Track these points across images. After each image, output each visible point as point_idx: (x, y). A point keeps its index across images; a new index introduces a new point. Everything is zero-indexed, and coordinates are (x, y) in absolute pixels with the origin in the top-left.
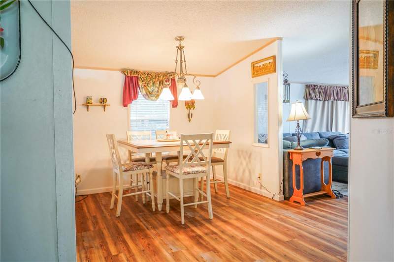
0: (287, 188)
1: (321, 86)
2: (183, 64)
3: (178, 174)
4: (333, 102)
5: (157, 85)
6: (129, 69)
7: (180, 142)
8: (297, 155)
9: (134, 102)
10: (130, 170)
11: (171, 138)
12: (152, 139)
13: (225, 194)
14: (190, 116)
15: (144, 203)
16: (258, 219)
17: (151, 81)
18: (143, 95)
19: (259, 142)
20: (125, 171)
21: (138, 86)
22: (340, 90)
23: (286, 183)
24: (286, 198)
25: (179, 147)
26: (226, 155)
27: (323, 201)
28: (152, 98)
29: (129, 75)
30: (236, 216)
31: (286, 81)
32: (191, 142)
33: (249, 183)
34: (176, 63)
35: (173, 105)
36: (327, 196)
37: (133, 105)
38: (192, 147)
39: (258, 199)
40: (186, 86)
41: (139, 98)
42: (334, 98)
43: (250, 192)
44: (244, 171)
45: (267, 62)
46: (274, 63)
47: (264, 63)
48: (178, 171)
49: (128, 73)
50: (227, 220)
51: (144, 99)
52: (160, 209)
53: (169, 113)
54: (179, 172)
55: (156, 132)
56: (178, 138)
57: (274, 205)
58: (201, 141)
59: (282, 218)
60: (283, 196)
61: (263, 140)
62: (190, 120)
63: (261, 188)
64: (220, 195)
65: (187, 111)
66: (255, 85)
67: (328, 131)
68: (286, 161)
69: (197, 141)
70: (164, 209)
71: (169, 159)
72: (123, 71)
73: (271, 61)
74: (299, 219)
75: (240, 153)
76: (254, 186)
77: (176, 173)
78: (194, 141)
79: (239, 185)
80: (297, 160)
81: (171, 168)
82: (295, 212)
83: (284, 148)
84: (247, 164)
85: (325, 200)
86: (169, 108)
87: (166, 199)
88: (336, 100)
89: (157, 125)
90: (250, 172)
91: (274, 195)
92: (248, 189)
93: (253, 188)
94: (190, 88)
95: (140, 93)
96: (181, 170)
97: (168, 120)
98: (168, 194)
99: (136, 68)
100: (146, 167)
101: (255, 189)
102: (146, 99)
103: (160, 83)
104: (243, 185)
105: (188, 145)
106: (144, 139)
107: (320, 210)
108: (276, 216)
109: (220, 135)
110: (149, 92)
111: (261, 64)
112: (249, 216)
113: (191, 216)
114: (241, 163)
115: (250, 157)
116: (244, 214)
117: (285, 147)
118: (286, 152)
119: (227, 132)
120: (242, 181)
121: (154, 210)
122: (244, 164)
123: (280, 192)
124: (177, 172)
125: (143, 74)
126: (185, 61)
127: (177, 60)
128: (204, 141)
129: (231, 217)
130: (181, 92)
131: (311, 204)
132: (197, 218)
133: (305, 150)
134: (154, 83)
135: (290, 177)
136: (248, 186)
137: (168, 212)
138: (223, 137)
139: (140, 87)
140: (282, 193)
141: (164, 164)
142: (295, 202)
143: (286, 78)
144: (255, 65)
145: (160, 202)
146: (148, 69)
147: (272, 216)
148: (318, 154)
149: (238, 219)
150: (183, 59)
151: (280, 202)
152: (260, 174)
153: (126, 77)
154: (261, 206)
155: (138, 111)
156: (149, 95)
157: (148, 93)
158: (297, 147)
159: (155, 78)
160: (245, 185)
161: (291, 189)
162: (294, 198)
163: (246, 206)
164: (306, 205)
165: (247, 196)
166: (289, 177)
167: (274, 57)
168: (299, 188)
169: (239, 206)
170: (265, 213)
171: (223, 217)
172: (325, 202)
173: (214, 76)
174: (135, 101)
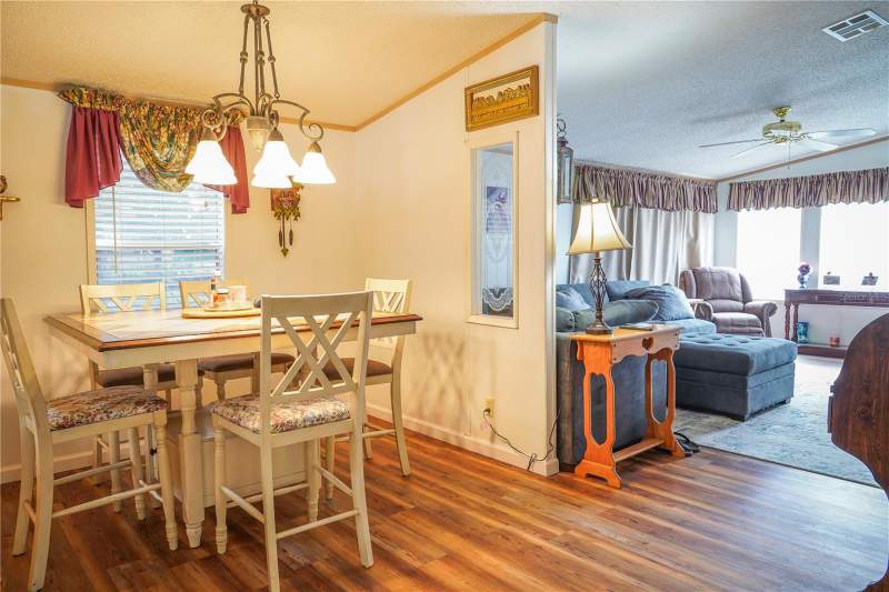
0: (568, 438)
1: (608, 171)
2: (267, 66)
3: (255, 431)
4: (631, 211)
5: (184, 145)
6: (87, 88)
7: (258, 322)
8: (598, 348)
9: (105, 193)
10: (79, 423)
11: (228, 306)
12: (168, 310)
13: (398, 465)
14: (284, 241)
15: (141, 517)
16: (510, 552)
17: (163, 130)
18: (137, 173)
19: (484, 312)
20: (61, 427)
21: (120, 141)
22: (647, 182)
23: (566, 426)
24: (563, 467)
25: (259, 339)
26: (399, 352)
27: (659, 469)
28: (166, 181)
29: (87, 105)
30: (442, 548)
31: (562, 143)
32: (297, 321)
33: (457, 425)
34: (244, 61)
35: (234, 207)
36: (663, 452)
37: (102, 202)
38: (302, 336)
39: (490, 475)
40: (276, 136)
41: (122, 182)
42: (635, 200)
43: (460, 449)
44: (443, 392)
45: (514, 85)
46: (534, 90)
47: (502, 88)
48: (254, 422)
49: (81, 97)
50: (417, 564)
51: (139, 183)
52: (194, 543)
53: (222, 228)
54: (257, 425)
55: (180, 287)
56: (251, 305)
57: (537, 490)
58: (333, 315)
59: (577, 541)
60: (556, 460)
61: (498, 304)
62: (285, 252)
63: (492, 440)
64: (383, 468)
65: (276, 225)
66: (473, 152)
67: (620, 278)
68: (566, 365)
69: (322, 319)
70: (207, 542)
71: (225, 368)
72: (65, 90)
73: (527, 81)
74: (625, 540)
75: (431, 343)
76: (471, 432)
77: (247, 428)
78: (309, 318)
79: (430, 429)
80: (596, 362)
81: (230, 410)
82: (602, 515)
83: (559, 330)
84: (451, 374)
85: (661, 465)
86: (222, 215)
87: (214, 507)
88: (640, 206)
89: (197, 264)
90: (460, 396)
91: (532, 461)
92: (453, 442)
93: (471, 438)
94: (289, 145)
95: (126, 166)
96: (266, 418)
97: (222, 250)
98: (222, 492)
99: (111, 85)
100: (141, 409)
101: (478, 441)
102: (150, 185)
103: (191, 137)
104: (438, 431)
105: (287, 330)
106: (140, 310)
107: (664, 500)
108: (559, 532)
109: (379, 293)
110: (156, 161)
111: (493, 92)
112: (481, 540)
113: (302, 561)
114: (435, 371)
115: (459, 354)
116: (467, 536)
117: (563, 326)
118: (565, 341)
119: (400, 286)
120: (437, 419)
121: (173, 546)
122: (444, 371)
123: (549, 452)
124: (250, 425)
125: (138, 104)
126: (272, 58)
127: (244, 53)
128: (344, 317)
129: (428, 550)
130: (259, 156)
131: (632, 480)
132: (322, 566)
133: (617, 334)
134: (171, 138)
135: (576, 409)
136: (453, 433)
137: (221, 550)
138: (386, 302)
139: (127, 144)
140: (553, 453)
141: (209, 384)
142: (589, 476)
143: (561, 135)
144: (475, 96)
145: (194, 518)
146: (152, 91)
147: (547, 537)
148: (647, 343)
149: (451, 558)
150: (265, 49)
151: (551, 479)
152: (491, 402)
153: (76, 111)
154: (505, 498)
155: (122, 223)
156: (156, 173)
157: (154, 167)
158: (594, 325)
159: (176, 122)
160: (447, 430)
161: (579, 442)
162: (588, 465)
163: (464, 504)
164: (623, 486)
165: (456, 467)
166: (573, 409)
167: (534, 71)
168: (601, 439)
169: (443, 505)
170: (525, 526)
171: (401, 554)
172: (665, 470)
173: (354, 129)
174: (110, 188)
